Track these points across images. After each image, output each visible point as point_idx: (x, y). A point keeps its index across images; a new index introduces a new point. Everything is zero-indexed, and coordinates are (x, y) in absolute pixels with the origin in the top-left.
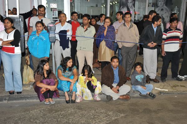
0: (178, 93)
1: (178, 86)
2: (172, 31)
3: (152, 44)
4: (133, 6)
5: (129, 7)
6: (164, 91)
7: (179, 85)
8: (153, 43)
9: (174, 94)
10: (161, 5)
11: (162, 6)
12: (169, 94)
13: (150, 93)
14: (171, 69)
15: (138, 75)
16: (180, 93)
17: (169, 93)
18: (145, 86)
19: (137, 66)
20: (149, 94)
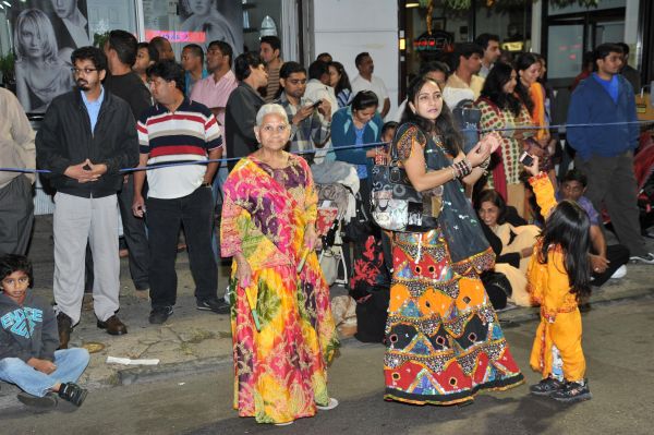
0: (197, 368)
1: (211, 336)
2: (165, 114)
3: (87, 168)
4: (77, 10)
5: (60, 15)
6: (141, 366)
7: (216, 332)
8: (92, 166)
9: (179, 374)
10: (199, 7)
11: (203, 11)
12: (157, 378)
13: (63, 386)
14: (188, 271)
15: (12, 311)
16: (205, 366)
17: (157, 373)
18: (53, 359)
19: (10, 273)
20: (60, 392)
